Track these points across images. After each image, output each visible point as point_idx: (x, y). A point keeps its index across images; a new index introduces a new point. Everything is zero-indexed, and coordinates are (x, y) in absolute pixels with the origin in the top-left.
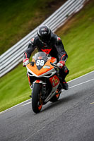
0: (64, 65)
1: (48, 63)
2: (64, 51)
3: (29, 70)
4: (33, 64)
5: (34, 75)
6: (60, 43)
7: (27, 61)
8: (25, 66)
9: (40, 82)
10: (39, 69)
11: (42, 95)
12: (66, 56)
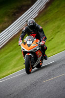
0: (44, 44)
1: (34, 42)
2: (44, 35)
3: (22, 47)
4: (25, 44)
5: (26, 50)
6: (42, 30)
7: (21, 42)
8: (20, 45)
9: (30, 54)
10: (29, 47)
11: (31, 63)
12: (46, 38)
